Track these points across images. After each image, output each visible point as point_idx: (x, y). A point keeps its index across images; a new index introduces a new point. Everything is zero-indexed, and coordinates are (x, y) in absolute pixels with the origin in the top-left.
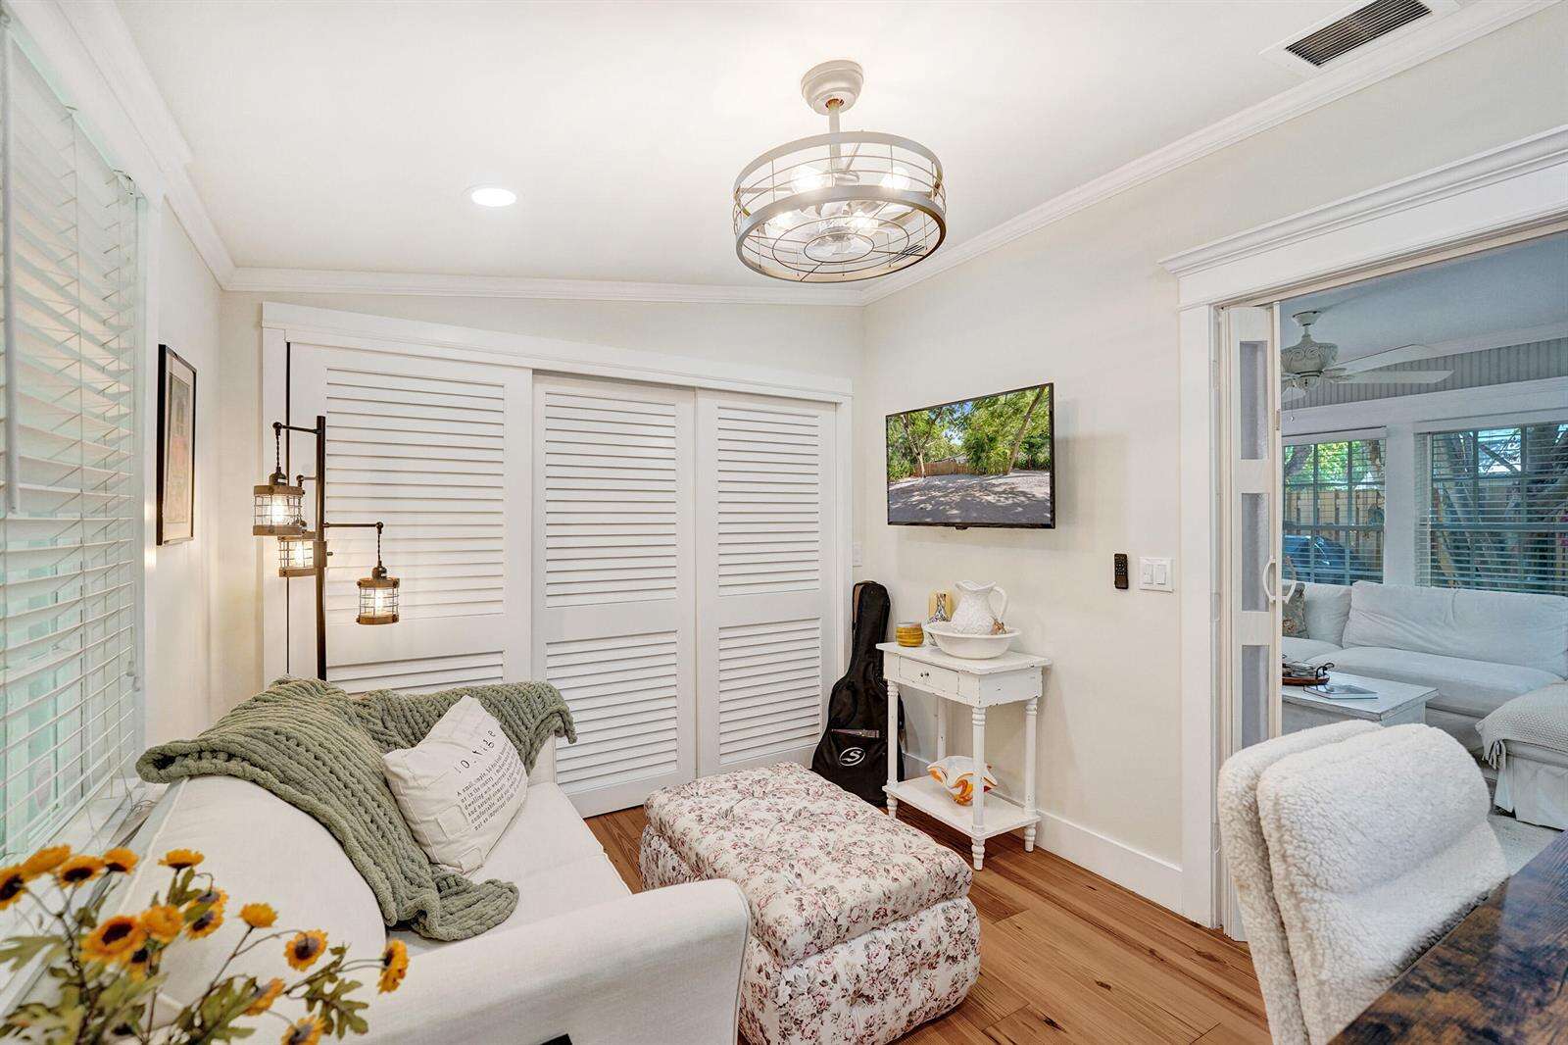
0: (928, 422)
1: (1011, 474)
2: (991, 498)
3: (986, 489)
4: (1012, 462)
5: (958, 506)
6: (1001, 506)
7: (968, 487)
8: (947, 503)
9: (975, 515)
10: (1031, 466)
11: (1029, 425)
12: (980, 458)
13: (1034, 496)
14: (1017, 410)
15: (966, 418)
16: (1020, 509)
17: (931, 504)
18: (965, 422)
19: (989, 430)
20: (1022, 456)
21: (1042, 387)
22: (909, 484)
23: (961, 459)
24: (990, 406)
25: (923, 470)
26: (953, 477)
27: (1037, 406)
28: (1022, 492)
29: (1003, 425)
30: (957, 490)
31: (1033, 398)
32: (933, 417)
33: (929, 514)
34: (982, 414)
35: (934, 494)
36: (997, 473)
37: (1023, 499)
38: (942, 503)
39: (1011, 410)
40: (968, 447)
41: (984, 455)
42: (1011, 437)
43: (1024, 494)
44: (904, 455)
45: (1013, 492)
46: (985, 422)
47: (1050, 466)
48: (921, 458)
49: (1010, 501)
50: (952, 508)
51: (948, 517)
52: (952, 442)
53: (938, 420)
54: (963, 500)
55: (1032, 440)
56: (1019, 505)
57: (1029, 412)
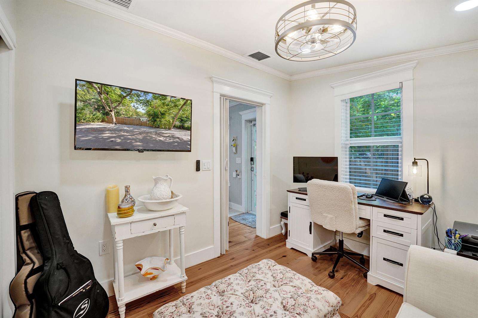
0: (120, 96)
1: (172, 130)
2: (162, 139)
3: (160, 135)
4: (173, 125)
5: (140, 141)
6: (166, 142)
7: (148, 132)
8: (133, 139)
9: (152, 145)
10: (182, 128)
11: (181, 112)
12: (155, 121)
13: (183, 139)
14: (176, 105)
15: (148, 101)
16: (176, 144)
17: (120, 139)
18: (147, 103)
19: (162, 110)
20: (178, 123)
21: (187, 100)
22: (102, 126)
23: (144, 119)
24: (162, 100)
25: (114, 120)
26: (138, 127)
27: (185, 106)
28: (177, 137)
29: (169, 109)
30: (140, 133)
31: (183, 103)
32: (125, 95)
33: (118, 144)
34: (158, 102)
35: (123, 134)
36: (165, 128)
37: (178, 140)
38: (129, 139)
39: (173, 105)
40: (149, 114)
41: (158, 120)
42: (173, 115)
43: (178, 138)
44: (97, 109)
45: (173, 137)
46: (159, 106)
47: (189, 129)
48: (113, 113)
49: (172, 141)
50: (137, 142)
51: (133, 146)
52: (138, 110)
53: (128, 97)
54: (144, 138)
55: (183, 118)
56: (176, 142)
57: (181, 108)
